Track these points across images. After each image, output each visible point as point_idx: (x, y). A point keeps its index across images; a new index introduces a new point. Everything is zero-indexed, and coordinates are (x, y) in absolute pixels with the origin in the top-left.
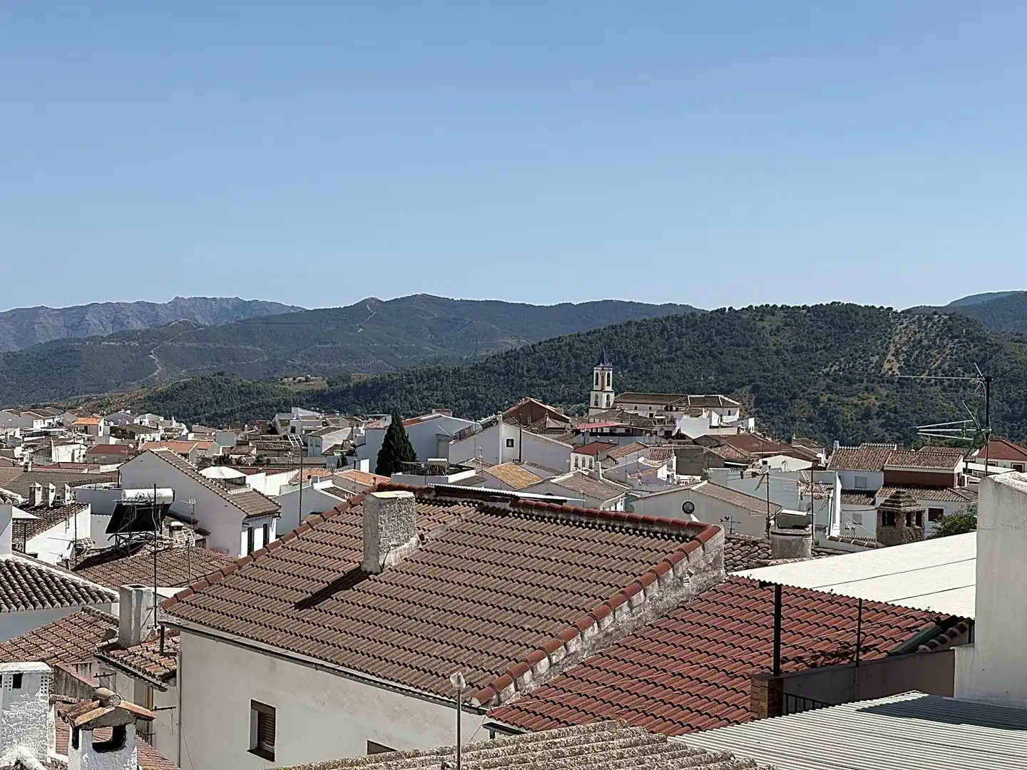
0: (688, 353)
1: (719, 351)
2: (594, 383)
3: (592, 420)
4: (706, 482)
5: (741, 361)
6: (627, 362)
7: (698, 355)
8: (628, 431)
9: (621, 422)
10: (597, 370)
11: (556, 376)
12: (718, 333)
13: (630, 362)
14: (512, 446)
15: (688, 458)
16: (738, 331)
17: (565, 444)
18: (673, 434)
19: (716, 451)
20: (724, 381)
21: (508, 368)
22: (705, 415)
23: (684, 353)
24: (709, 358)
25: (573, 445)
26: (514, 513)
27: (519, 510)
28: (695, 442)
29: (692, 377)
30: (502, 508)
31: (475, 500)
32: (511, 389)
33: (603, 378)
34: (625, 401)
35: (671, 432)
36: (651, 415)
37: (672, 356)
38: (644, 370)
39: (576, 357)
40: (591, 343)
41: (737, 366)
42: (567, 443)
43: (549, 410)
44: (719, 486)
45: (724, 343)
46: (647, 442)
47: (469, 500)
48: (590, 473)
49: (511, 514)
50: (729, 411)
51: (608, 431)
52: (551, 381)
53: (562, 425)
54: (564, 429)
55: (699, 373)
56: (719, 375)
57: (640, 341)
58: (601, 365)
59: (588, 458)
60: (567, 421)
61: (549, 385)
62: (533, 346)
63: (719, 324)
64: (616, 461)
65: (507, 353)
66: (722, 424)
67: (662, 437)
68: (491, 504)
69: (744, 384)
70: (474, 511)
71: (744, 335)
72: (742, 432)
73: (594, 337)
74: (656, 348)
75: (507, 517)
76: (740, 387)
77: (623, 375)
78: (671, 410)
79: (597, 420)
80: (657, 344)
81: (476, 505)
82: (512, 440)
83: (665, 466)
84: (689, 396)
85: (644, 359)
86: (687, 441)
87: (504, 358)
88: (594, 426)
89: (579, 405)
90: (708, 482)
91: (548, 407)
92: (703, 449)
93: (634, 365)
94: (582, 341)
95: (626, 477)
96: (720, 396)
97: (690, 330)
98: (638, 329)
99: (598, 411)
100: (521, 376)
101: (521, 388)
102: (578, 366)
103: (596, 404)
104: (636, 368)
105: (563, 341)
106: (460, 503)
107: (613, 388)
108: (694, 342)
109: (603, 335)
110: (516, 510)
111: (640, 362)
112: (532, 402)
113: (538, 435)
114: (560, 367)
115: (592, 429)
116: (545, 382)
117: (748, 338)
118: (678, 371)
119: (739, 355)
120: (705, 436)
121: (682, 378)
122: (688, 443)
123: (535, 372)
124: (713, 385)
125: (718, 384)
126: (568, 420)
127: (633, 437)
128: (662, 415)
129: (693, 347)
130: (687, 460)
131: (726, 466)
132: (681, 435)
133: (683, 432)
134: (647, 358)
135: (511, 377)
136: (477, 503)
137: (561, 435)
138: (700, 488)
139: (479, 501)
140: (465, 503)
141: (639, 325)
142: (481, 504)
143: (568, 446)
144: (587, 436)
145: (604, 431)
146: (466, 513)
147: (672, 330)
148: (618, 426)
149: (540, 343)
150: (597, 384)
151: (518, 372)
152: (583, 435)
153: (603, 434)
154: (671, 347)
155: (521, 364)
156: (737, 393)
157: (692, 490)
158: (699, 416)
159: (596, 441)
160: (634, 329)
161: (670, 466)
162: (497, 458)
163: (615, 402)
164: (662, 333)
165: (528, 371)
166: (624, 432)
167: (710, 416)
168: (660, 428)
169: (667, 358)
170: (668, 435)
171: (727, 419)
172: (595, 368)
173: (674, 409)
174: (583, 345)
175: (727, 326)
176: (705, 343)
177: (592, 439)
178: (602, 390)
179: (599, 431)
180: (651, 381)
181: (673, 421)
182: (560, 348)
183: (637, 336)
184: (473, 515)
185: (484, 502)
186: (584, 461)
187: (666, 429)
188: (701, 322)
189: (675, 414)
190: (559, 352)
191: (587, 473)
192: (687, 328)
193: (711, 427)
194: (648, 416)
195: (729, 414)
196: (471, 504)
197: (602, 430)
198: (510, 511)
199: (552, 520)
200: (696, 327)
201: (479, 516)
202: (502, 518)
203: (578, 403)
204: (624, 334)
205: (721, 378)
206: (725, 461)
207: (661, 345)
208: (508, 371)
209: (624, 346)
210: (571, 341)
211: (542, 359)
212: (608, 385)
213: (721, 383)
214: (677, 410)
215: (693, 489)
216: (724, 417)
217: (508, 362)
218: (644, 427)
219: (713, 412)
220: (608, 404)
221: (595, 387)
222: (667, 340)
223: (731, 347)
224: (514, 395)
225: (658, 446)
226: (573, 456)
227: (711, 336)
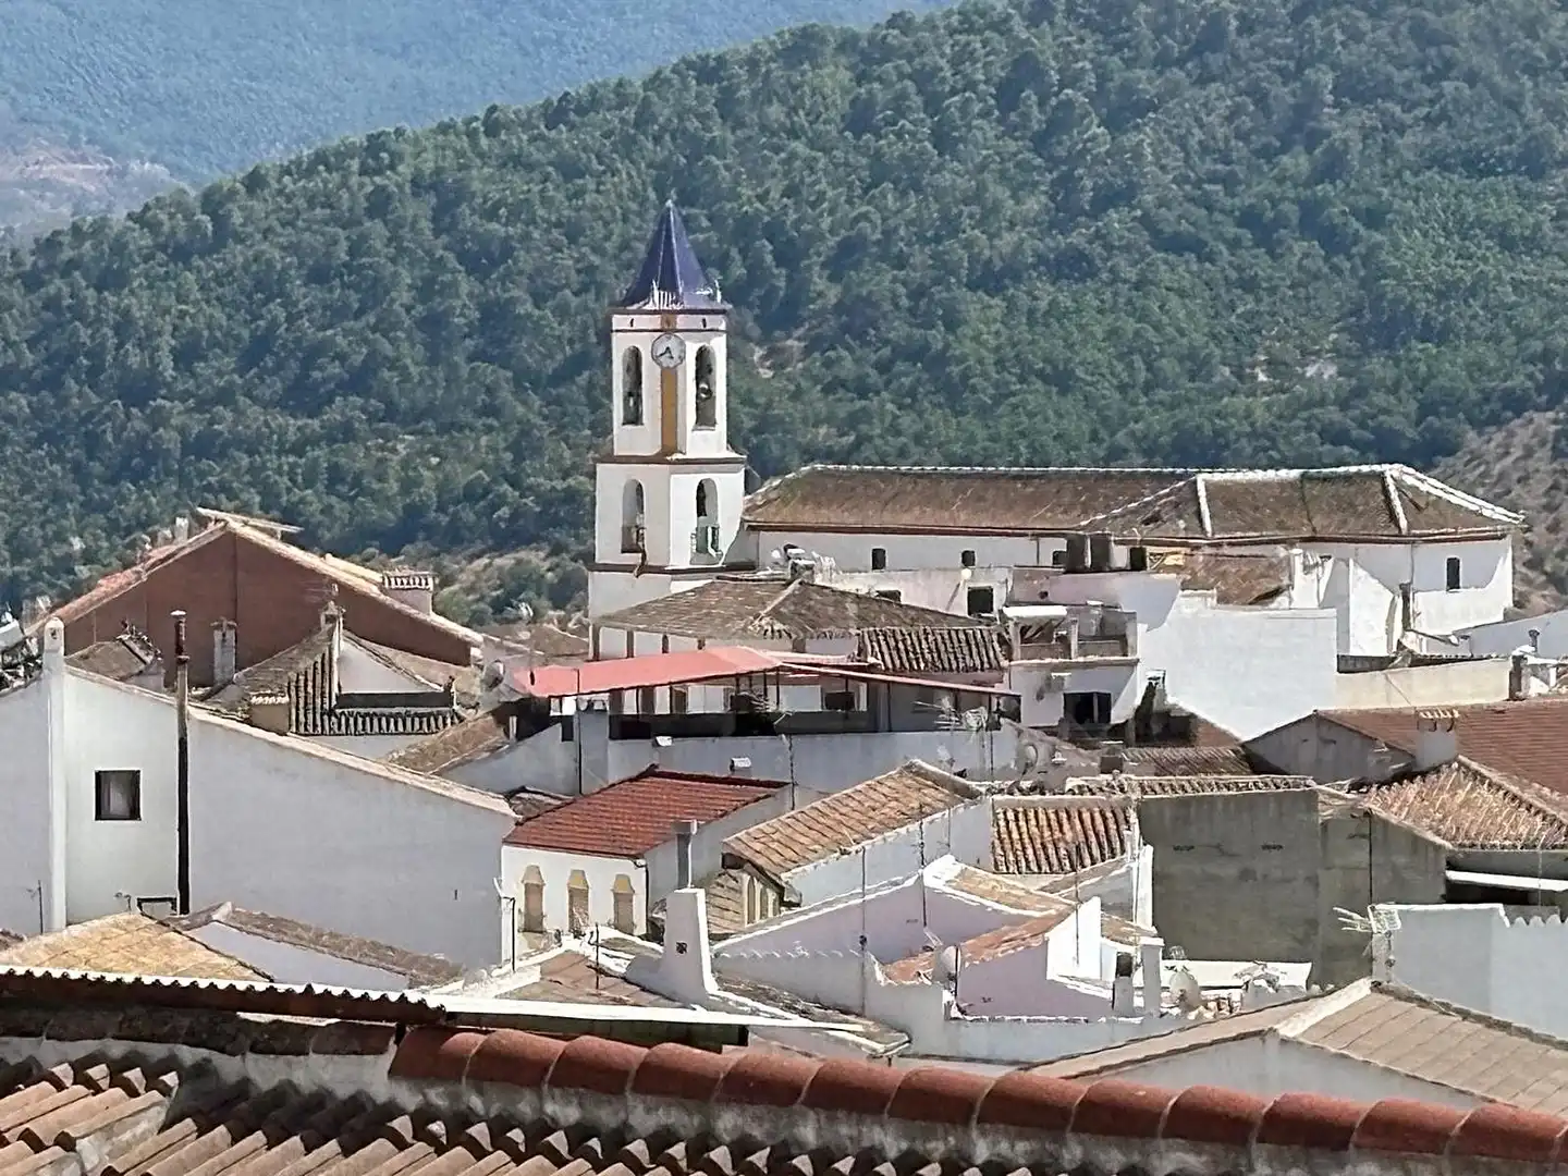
0: (1168, 220)
1: (1363, 201)
2: (618, 413)
3: (613, 640)
4: (1360, 989)
5: (1492, 262)
6: (798, 287)
7: (1231, 230)
8: (838, 702)
9: (799, 647)
10: (631, 333)
11: (358, 382)
12: (1355, 89)
13: (819, 282)
14: (134, 813)
15: (1221, 851)
16: (1472, 78)
17: (459, 793)
18: (1120, 713)
19: (1396, 806)
20: (1394, 390)
21: (58, 343)
22: (1306, 589)
23: (1146, 221)
24: (1300, 247)
25: (510, 796)
26: (421, 1119)
27: (455, 1097)
28: (1253, 758)
29: (1197, 367)
30: (343, 1092)
31: (156, 1051)
32: (78, 471)
33: (669, 378)
34: (808, 516)
35: (1106, 702)
36: (980, 600)
37: (1077, 238)
38: (898, 330)
39: (482, 260)
40: (570, 170)
41: (1472, 292)
42: (472, 785)
43: (346, 590)
44: (1446, 1009)
45: (1388, 150)
46: (970, 760)
47: (117, 1049)
48: (639, 962)
49: (402, 1125)
50: (1453, 565)
51: (719, 708)
52: (333, 414)
53: (430, 675)
54: (445, 698)
55: (1243, 340)
56: (1366, 351)
57: (878, 155)
58: (657, 299)
59: (602, 873)
60: (457, 653)
61: (314, 441)
62: (213, 201)
63: (1355, 36)
64: (780, 890)
65: (50, 245)
66: (1411, 642)
67: (1050, 731)
68: (264, 1072)
69: (1517, 404)
70: (159, 1115)
71: (1513, 104)
72: (1534, 687)
73: (592, 137)
74: (977, 197)
75: (381, 1145)
76: (1496, 421)
77: (778, 367)
78: (1101, 564)
79: (647, 642)
80: (982, 168)
81: (171, 1079)
82: (133, 779)
83: (1091, 910)
84: (1202, 479)
85: (901, 262)
86: (1206, 751)
87: (32, 282)
88: (627, 676)
89: (507, 561)
90: (1376, 987)
91: (335, 567)
92: (1312, 796)
93: (839, 308)
94: (517, 161)
95: (865, 978)
96: (1392, 471)
97: (1177, 74)
98: (861, 79)
99: (649, 589)
100: (139, 390)
101: (139, 464)
102: (495, 316)
103: (632, 541)
104: (856, 320)
105: (396, 158)
106: (63, 1071)
107: (732, 442)
108: (1205, 149)
109: (644, 118)
110: (437, 1097)
111: (880, 282)
112: (231, 538)
113: (291, 741)
114: (385, 327)
115: (616, 694)
116: (292, 425)
117: (1533, 114)
118: (1113, 333)
119: (1480, 222)
120: (1318, 719)
121: (1143, 376)
122: (1209, 765)
123: (229, 362)
124: (1332, 414)
125: (1360, 408)
126: (465, 646)
127: (878, 739)
128: (1043, 599)
129: (1198, 184)
130: (1212, 869)
131: (1457, 893)
132: (1166, 715)
133: (1181, 698)
134: (920, 256)
135: (79, 396)
136: (170, 1064)
137: (427, 741)
138: (1329, 1027)
139: (188, 1054)
140: (98, 1072)
141: (866, 55)
142: (201, 1070)
143: (476, 798)
144: (595, 735)
145: (694, 707)
146: (108, 1130)
147: (1070, 80)
148: (778, 676)
149: (254, 182)
150: (633, 418)
151: (120, 363)
152: (567, 736)
153: (685, 726)
154: (1066, 183)
155: (140, 311)
156: (1476, 457)
157: (1284, 1041)
158: (1276, 592)
159: (651, 772)
160: (833, 78)
161: (1118, 908)
162: (41, 893)
163: (750, 528)
164: (1007, 95)
165: (185, 357)
166: (816, 706)
167: (1336, 598)
168: (1037, 679)
169: (1041, 259)
170: (1086, 714)
171: (1440, 612)
172: (619, 321)
173: (1120, 556)
174: (519, 184)
175: (1408, 47)
176: (1267, 153)
177: (622, 760)
178: (668, 454)
179: (662, 706)
180: (954, 394)
181: (1113, 633)
182: (379, 204)
183: (860, 120)
184: (149, 1146)
185: (219, 1059)
186: (578, 896)
187: (1073, 683)
188: (1247, 27)
189: (1122, 589)
190: (377, 229)
191: (617, 964)
192: (1163, 62)
193: (1350, 665)
194: (961, 608)
195: (1453, 583)
196: (135, 1075)
197: (679, 699)
198: (392, 1110)
199: (678, 1151)
200: (1215, 60)
201: (194, 1145)
202: (347, 1151)
203: (500, 548)
204: (775, 111)
205: (1377, 366)
206: (1452, 866)
207: (1003, 176)
208: (60, 364)
209: (776, 188)
210: (449, 161)
211: (268, 285)
212: (705, 418)
213: (1380, 399)
214: (1137, 562)
215: (1288, 1030)
216: (1419, 602)
217: (52, 304)
218: (934, 669)
219: (1357, 574)
220: (705, 539)
221: (625, 438)
222: (1040, 142)
223: (1433, 175)
224: (104, 508)
225: (1038, 788)
226: (516, 863)
227: (1305, 109)
